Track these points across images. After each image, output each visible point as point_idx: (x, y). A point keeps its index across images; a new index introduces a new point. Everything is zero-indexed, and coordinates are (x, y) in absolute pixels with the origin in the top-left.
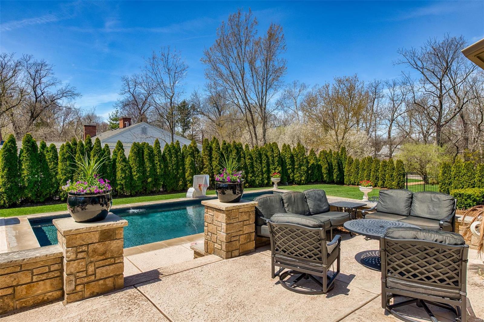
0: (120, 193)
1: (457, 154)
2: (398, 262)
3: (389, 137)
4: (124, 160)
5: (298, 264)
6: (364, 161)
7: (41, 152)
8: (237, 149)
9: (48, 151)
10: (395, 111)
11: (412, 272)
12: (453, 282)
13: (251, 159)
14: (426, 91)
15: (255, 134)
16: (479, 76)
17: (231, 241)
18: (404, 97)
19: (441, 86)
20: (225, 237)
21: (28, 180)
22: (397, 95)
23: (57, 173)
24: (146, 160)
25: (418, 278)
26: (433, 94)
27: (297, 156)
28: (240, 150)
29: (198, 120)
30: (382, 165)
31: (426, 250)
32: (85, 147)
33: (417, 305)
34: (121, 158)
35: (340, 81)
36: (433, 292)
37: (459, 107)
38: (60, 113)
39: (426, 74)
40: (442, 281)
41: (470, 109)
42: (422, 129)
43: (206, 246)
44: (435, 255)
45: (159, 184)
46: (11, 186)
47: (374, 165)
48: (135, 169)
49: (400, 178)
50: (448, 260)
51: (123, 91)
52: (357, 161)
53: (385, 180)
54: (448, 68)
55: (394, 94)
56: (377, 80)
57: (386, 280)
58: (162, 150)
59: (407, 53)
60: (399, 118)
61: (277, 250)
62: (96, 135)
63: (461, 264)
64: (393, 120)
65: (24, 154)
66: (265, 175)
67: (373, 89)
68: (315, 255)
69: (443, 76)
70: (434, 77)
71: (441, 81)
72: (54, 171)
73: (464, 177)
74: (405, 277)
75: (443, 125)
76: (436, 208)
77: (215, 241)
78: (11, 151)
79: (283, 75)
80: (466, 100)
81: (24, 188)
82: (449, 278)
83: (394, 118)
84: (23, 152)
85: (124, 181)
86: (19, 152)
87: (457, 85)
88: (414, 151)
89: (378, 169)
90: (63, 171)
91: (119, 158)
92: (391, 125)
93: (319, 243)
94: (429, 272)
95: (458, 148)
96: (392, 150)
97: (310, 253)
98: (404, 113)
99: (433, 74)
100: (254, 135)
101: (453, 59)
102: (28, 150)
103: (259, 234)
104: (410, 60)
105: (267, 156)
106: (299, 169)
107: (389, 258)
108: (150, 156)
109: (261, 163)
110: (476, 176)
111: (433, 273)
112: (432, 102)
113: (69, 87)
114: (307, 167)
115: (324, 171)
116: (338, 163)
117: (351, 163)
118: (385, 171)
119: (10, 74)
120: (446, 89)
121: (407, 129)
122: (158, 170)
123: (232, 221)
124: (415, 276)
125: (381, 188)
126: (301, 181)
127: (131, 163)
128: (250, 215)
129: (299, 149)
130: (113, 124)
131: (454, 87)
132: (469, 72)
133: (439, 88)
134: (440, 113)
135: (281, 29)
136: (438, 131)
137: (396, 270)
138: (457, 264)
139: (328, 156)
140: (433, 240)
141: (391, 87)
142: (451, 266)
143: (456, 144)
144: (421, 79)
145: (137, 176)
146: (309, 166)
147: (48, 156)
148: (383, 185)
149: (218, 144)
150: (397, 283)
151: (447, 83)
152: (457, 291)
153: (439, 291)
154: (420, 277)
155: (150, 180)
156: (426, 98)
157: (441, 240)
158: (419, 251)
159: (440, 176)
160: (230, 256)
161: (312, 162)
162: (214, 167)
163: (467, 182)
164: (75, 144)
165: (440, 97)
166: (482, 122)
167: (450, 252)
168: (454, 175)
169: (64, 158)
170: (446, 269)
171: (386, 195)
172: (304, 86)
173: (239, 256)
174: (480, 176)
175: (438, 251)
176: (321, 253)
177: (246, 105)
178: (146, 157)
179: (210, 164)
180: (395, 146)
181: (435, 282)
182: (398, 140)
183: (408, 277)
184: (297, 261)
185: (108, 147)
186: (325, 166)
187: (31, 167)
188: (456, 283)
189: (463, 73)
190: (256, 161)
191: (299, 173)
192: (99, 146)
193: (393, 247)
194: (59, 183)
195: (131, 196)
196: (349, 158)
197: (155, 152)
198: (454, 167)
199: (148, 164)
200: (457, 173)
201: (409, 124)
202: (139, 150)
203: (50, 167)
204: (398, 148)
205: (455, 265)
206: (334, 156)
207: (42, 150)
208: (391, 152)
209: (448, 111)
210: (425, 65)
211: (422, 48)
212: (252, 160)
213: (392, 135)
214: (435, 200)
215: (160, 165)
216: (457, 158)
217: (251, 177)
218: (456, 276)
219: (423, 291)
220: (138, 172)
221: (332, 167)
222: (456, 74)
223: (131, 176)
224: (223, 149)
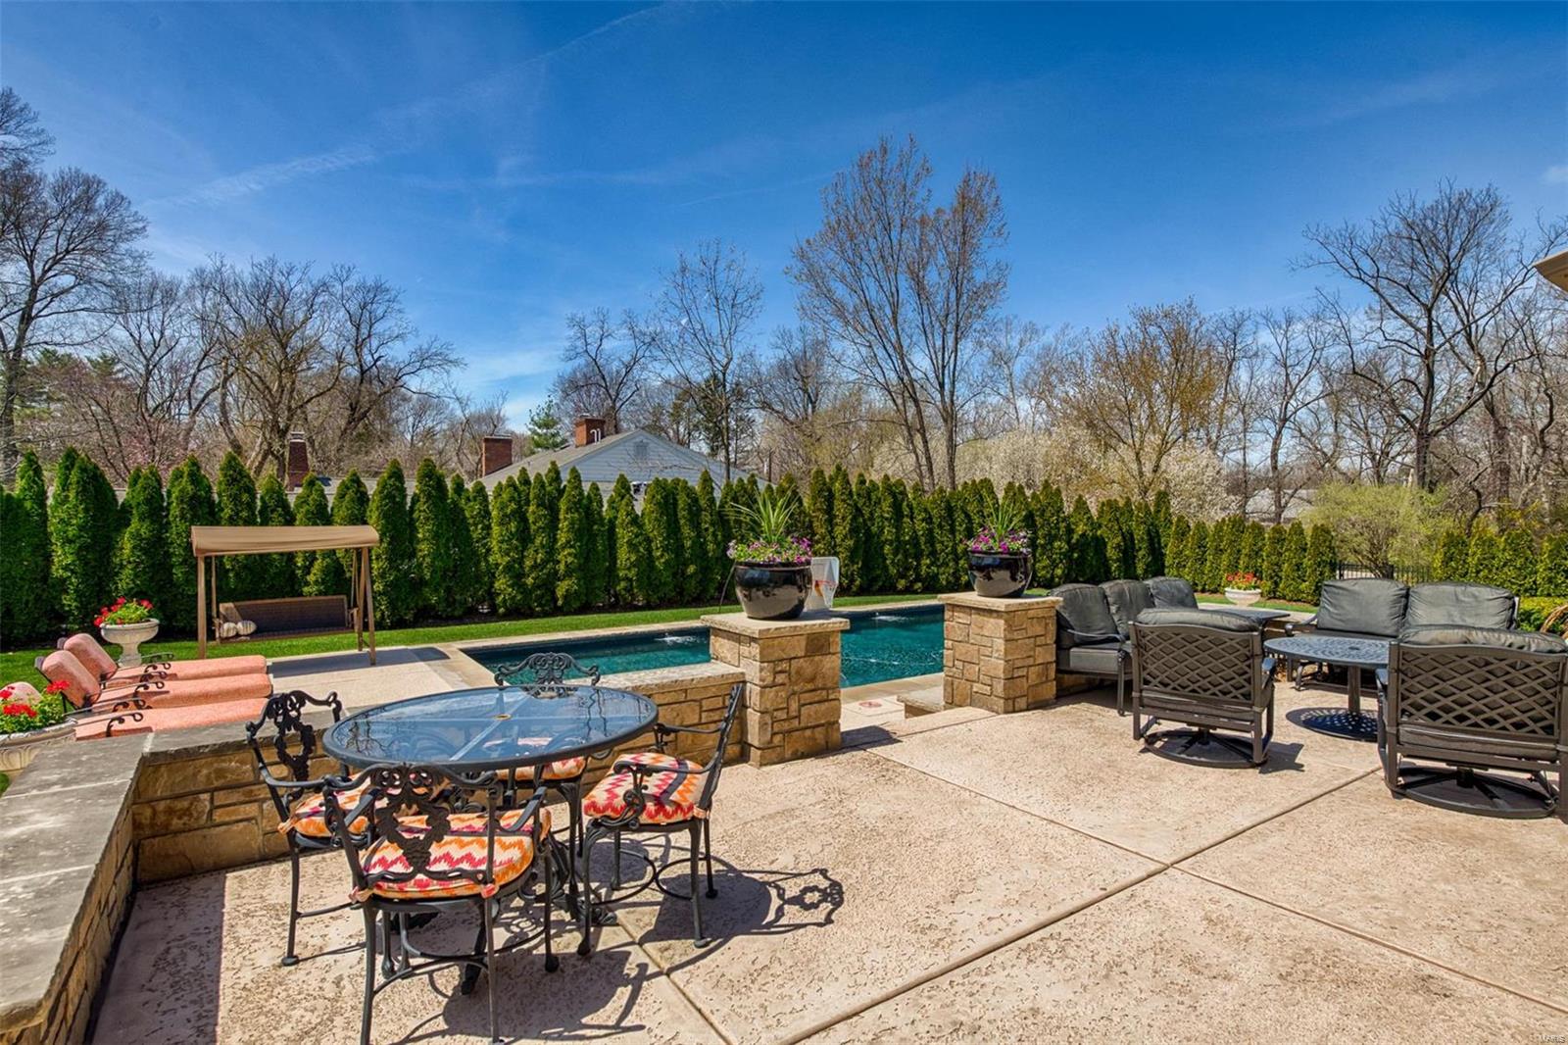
0: (625, 599)
1: (1477, 512)
2: (1426, 692)
3: (1275, 468)
4: (635, 521)
5: (1197, 709)
6: (1221, 530)
7: (453, 502)
8: (894, 495)
9: (468, 499)
10: (1289, 394)
11: (1455, 710)
12: (1542, 728)
13: (929, 520)
14: (1386, 340)
15: (929, 459)
16: (1541, 295)
17: (1012, 678)
18: (1317, 356)
19: (1430, 327)
20: (1002, 667)
21: (429, 566)
22: (1298, 351)
23: (489, 550)
24: (682, 522)
25: (1469, 722)
26: (1405, 347)
27: (1042, 515)
28: (900, 497)
29: (751, 422)
30: (1270, 538)
31: (1487, 663)
32: (549, 489)
33: (1459, 784)
34: (628, 515)
35: (1146, 319)
36: (1499, 749)
37: (1481, 384)
38: (406, 407)
39: (1386, 293)
40: (1519, 726)
41: (1514, 389)
42: (1369, 443)
43: (949, 690)
44: (1508, 673)
45: (712, 580)
46: (397, 579)
47: (1247, 539)
48: (657, 543)
49: (1321, 574)
50: (1534, 684)
51: (572, 353)
52: (1201, 526)
53: (1281, 578)
54: (1450, 274)
55: (1287, 349)
56: (1239, 309)
57: (1398, 731)
58: (718, 495)
59: (1332, 238)
60: (1303, 414)
61: (1147, 682)
62: (511, 464)
63: (1561, 692)
64: (1285, 420)
65: (422, 506)
66: (962, 562)
67: (1228, 334)
68: (1237, 689)
69: (1436, 298)
70: (1408, 301)
71: (1429, 311)
72: (484, 545)
73: (1506, 569)
74: (1439, 723)
75: (1436, 433)
76: (1470, 617)
77: (975, 678)
78: (394, 497)
79: (998, 303)
80: (1502, 363)
81: (422, 582)
82: (1535, 720)
83: (1289, 414)
84: (418, 501)
85: (634, 571)
86: (409, 500)
87: (1476, 322)
88: (1353, 503)
89: (1261, 549)
90: (504, 546)
91: (622, 516)
92: (1279, 433)
93: (1247, 663)
94: (1492, 709)
95: (1479, 495)
96: (1283, 501)
97: (1226, 686)
98: (1318, 399)
99: (1404, 293)
100: (923, 461)
101: (1463, 250)
102: (429, 496)
103: (1062, 668)
104: (1339, 255)
105: (968, 516)
106: (1049, 547)
107: (1406, 685)
108: (690, 511)
109: (953, 531)
110: (1540, 567)
111: (1500, 710)
112: (1398, 369)
113: (437, 345)
114: (1068, 542)
115: (1111, 553)
116: (1149, 533)
117: (1183, 534)
118: (1280, 554)
119: (300, 316)
120: (1443, 335)
121: (1326, 443)
122: (711, 546)
123: (1016, 636)
124: (1461, 718)
125: (1270, 598)
126: (1052, 577)
127: (648, 527)
128: (1047, 624)
129: (1047, 496)
130: (539, 435)
131: (1467, 328)
132: (1512, 283)
133: (1425, 330)
134: (1428, 399)
135: (993, 182)
136: (1422, 451)
137: (1419, 708)
138: (1552, 691)
139: (1122, 514)
140: (1503, 645)
141: (1280, 328)
142: (1538, 696)
143: (1476, 484)
144: (1370, 308)
145: (663, 560)
146: (1074, 541)
147: (471, 510)
148: (1274, 593)
149: (848, 482)
150: (1422, 735)
151: (1447, 318)
152: (1552, 746)
153: (1512, 746)
154: (1474, 719)
155: (691, 569)
156: (1380, 359)
157: (1521, 644)
158: (1473, 667)
159: (1435, 569)
160: (1011, 709)
161: (1080, 529)
162: (838, 541)
163: (1513, 584)
164: (526, 482)
165: (1428, 356)
166: (1550, 424)
167: (1538, 667)
168: (1476, 565)
169: (505, 515)
170: (1528, 702)
171: (1341, 591)
172: (1032, 330)
173: (1028, 710)
174: (1550, 569)
175: (1512, 666)
176: (1250, 683)
177: (905, 386)
178: (682, 513)
179: (830, 532)
180: (1290, 492)
181: (1504, 728)
182: (1300, 475)
183: (1447, 722)
184: (1195, 702)
185: (598, 489)
186: (1115, 541)
187: (436, 536)
188: (1549, 729)
189: (1495, 288)
190: (940, 526)
191: (1049, 558)
192: (579, 487)
193: (1416, 662)
194: (493, 574)
195: (648, 607)
196: (1179, 520)
197: (702, 502)
198: (1476, 545)
199: (686, 531)
200: (1485, 559)
201: (1331, 430)
202: (665, 498)
203: (474, 536)
204: (1300, 498)
205: (1547, 694)
206: (1138, 516)
207: (456, 497)
208: (1281, 508)
209: (1444, 392)
210: (1383, 268)
211: (1374, 222)
212: (931, 523)
213: (1281, 458)
214: (1466, 599)
215: (714, 535)
216: (1478, 524)
217: (928, 567)
218: (1548, 715)
219: (1479, 747)
220: (666, 549)
221: (1134, 544)
222: (1473, 290)
223: (651, 559)
224: (859, 495)
